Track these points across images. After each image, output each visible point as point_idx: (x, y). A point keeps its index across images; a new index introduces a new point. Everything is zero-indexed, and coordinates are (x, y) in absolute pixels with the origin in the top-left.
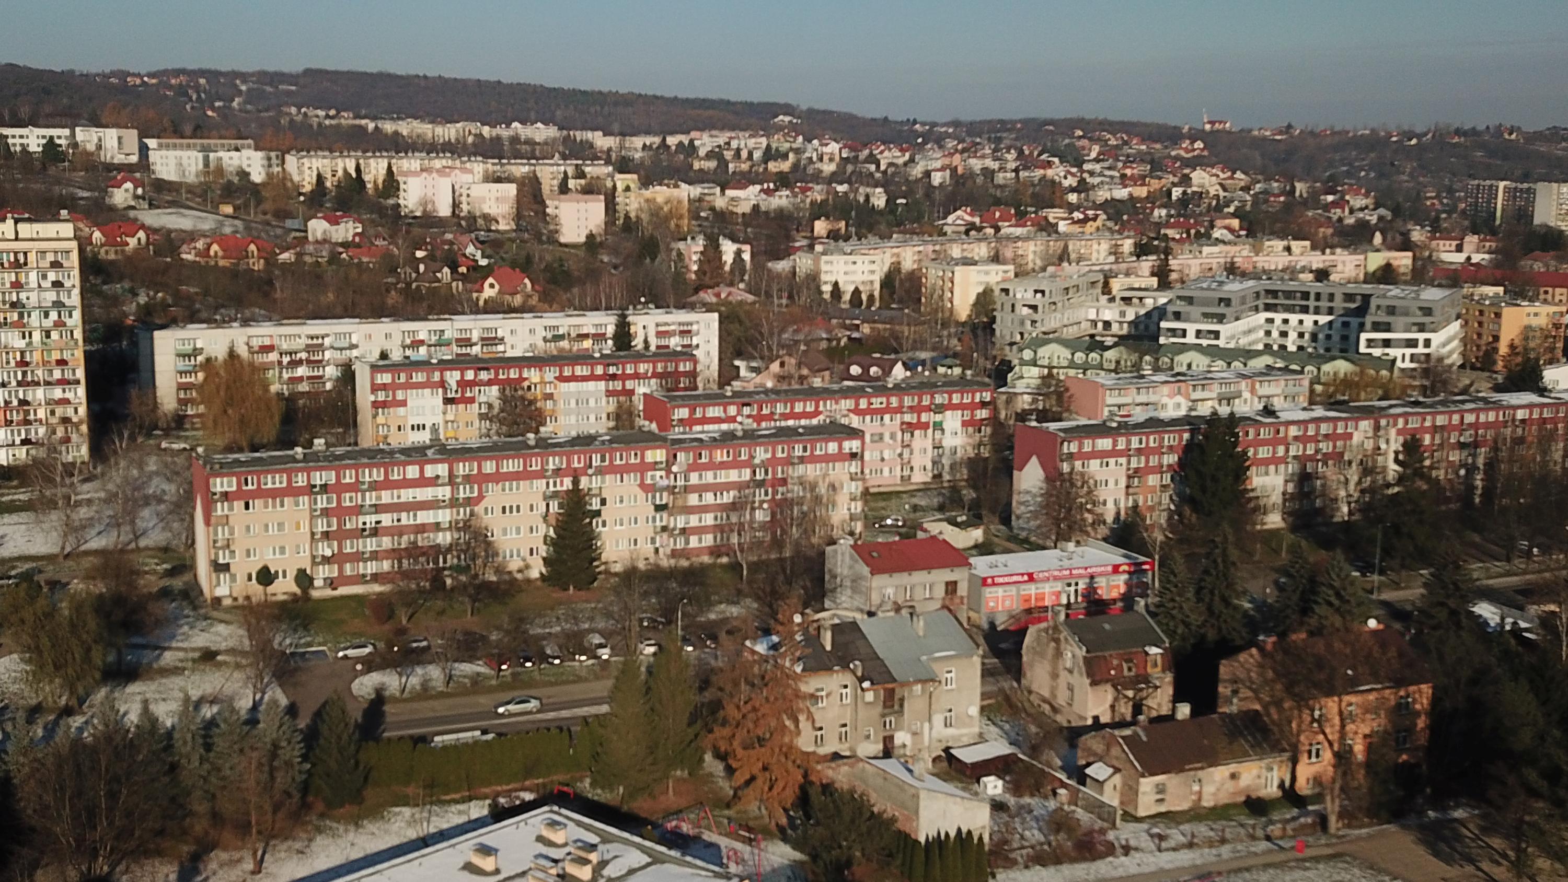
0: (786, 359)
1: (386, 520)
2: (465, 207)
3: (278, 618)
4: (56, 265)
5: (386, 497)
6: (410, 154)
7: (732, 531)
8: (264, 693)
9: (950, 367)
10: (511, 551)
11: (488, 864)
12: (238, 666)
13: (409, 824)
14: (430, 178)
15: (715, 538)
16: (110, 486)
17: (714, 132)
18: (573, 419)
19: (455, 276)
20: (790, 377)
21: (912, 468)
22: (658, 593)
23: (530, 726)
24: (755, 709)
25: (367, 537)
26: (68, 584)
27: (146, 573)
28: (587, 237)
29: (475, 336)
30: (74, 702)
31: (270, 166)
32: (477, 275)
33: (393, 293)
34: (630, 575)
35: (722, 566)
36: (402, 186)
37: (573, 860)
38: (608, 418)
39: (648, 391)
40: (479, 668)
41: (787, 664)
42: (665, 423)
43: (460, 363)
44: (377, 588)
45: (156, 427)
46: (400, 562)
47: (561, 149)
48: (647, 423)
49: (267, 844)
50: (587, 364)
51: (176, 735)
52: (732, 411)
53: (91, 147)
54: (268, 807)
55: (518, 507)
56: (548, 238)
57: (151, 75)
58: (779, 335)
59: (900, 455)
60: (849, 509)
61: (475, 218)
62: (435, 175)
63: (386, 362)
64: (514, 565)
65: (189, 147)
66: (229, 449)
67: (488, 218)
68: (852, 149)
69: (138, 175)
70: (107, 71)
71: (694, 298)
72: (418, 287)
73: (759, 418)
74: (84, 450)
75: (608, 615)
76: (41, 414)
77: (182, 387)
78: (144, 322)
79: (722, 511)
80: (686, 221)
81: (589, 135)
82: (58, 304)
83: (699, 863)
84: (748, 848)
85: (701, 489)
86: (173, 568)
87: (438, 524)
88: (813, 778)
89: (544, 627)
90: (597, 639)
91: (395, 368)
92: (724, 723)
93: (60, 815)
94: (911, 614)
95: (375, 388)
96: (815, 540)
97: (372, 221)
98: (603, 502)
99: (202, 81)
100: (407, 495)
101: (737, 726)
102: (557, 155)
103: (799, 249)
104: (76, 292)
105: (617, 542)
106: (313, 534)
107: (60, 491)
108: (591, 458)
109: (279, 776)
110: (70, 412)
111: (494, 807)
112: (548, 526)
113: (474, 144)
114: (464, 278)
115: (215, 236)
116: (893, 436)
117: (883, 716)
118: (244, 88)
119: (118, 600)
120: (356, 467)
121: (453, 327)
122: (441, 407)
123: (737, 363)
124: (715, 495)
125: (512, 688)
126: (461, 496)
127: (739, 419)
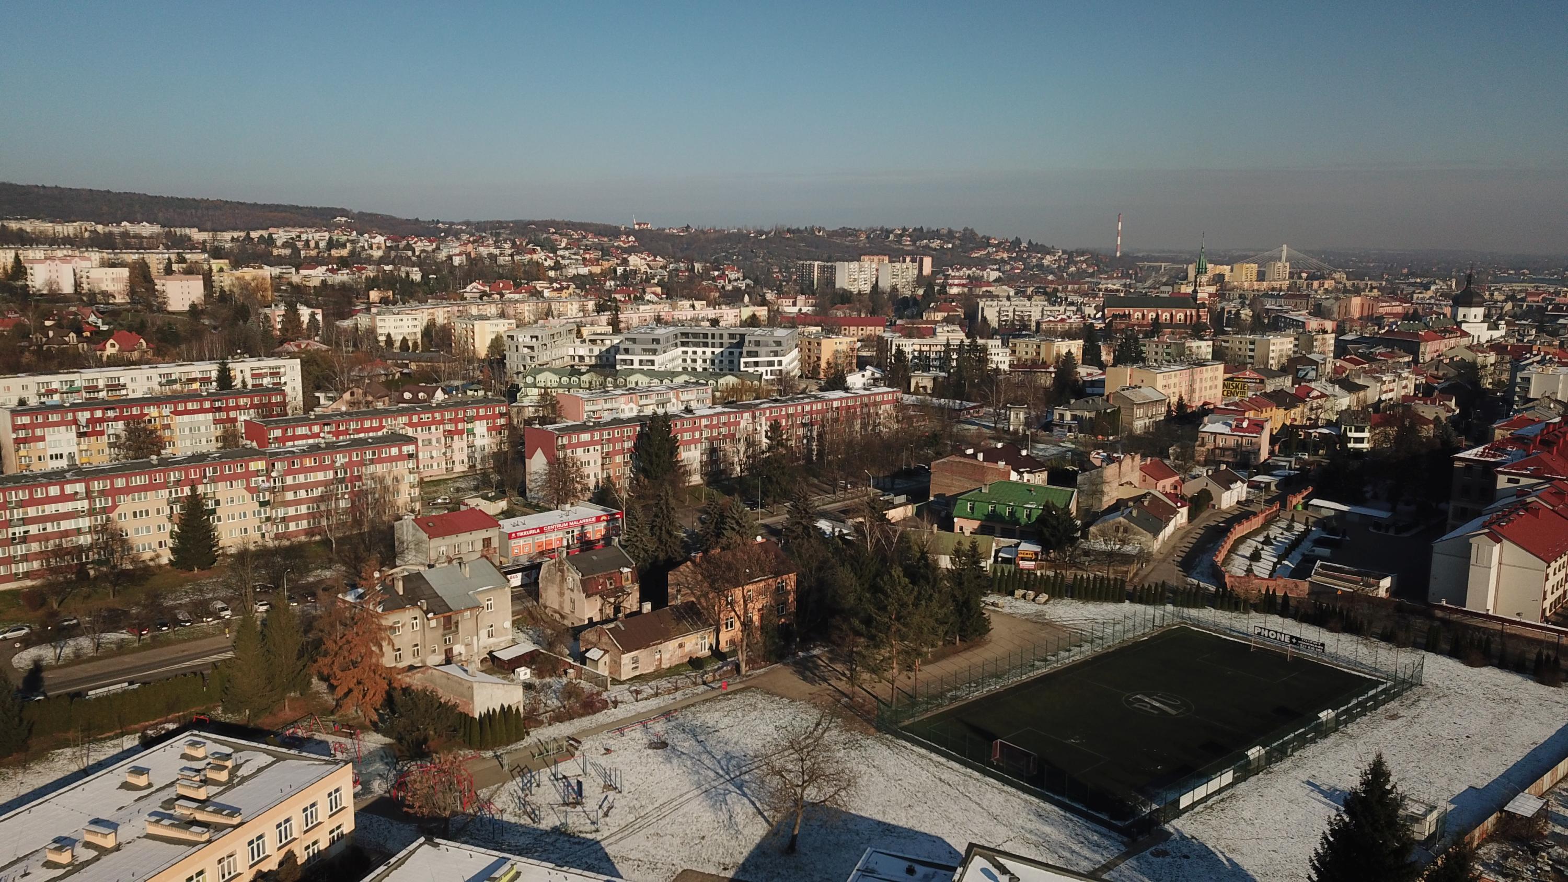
0: (355, 390)
1: (33, 529)
2: (85, 286)
5: (32, 512)
6: (34, 246)
7: (322, 516)
9: (476, 391)
10: (144, 545)
11: (142, 781)
13: (71, 760)
14: (53, 265)
15: (309, 523)
17: (288, 229)
18: (188, 443)
19: (80, 339)
20: (359, 403)
21: (453, 462)
22: (266, 566)
23: (169, 675)
24: (348, 642)
25: (18, 544)
28: (190, 306)
29: (101, 384)
32: (99, 338)
33: (27, 353)
34: (243, 556)
35: (316, 542)
36: (29, 271)
37: (212, 768)
38: (217, 441)
39: (248, 418)
40: (124, 635)
41: (371, 607)
42: (263, 441)
43: (89, 405)
44: (29, 583)
46: (48, 562)
47: (164, 241)
48: (249, 442)
50: (196, 401)
52: (316, 429)
55: (147, 512)
56: (158, 308)
58: (349, 373)
59: (445, 454)
60: (410, 494)
61: (94, 294)
62: (57, 262)
63: (24, 408)
64: (147, 555)
67: (106, 294)
68: (393, 240)
71: (280, 349)
72: (49, 349)
73: (337, 434)
75: (228, 586)
79: (313, 503)
80: (270, 293)
81: (187, 231)
83: (312, 755)
84: (350, 741)
85: (295, 488)
87: (79, 529)
88: (395, 685)
89: (175, 600)
90: (220, 605)
91: (33, 411)
92: (326, 654)
94: (460, 563)
95: (16, 429)
96: (385, 518)
98: (217, 503)
100: (50, 509)
101: (335, 656)
102: (161, 246)
103: (359, 311)
105: (231, 531)
108: (205, 470)
111: (144, 737)
112: (173, 524)
113: (89, 238)
114: (88, 340)
116: (438, 441)
117: (444, 635)
120: (4, 490)
121: (81, 378)
122: (75, 439)
123: (317, 394)
124: (307, 491)
125: (153, 648)
126: (98, 506)
127: (322, 435)
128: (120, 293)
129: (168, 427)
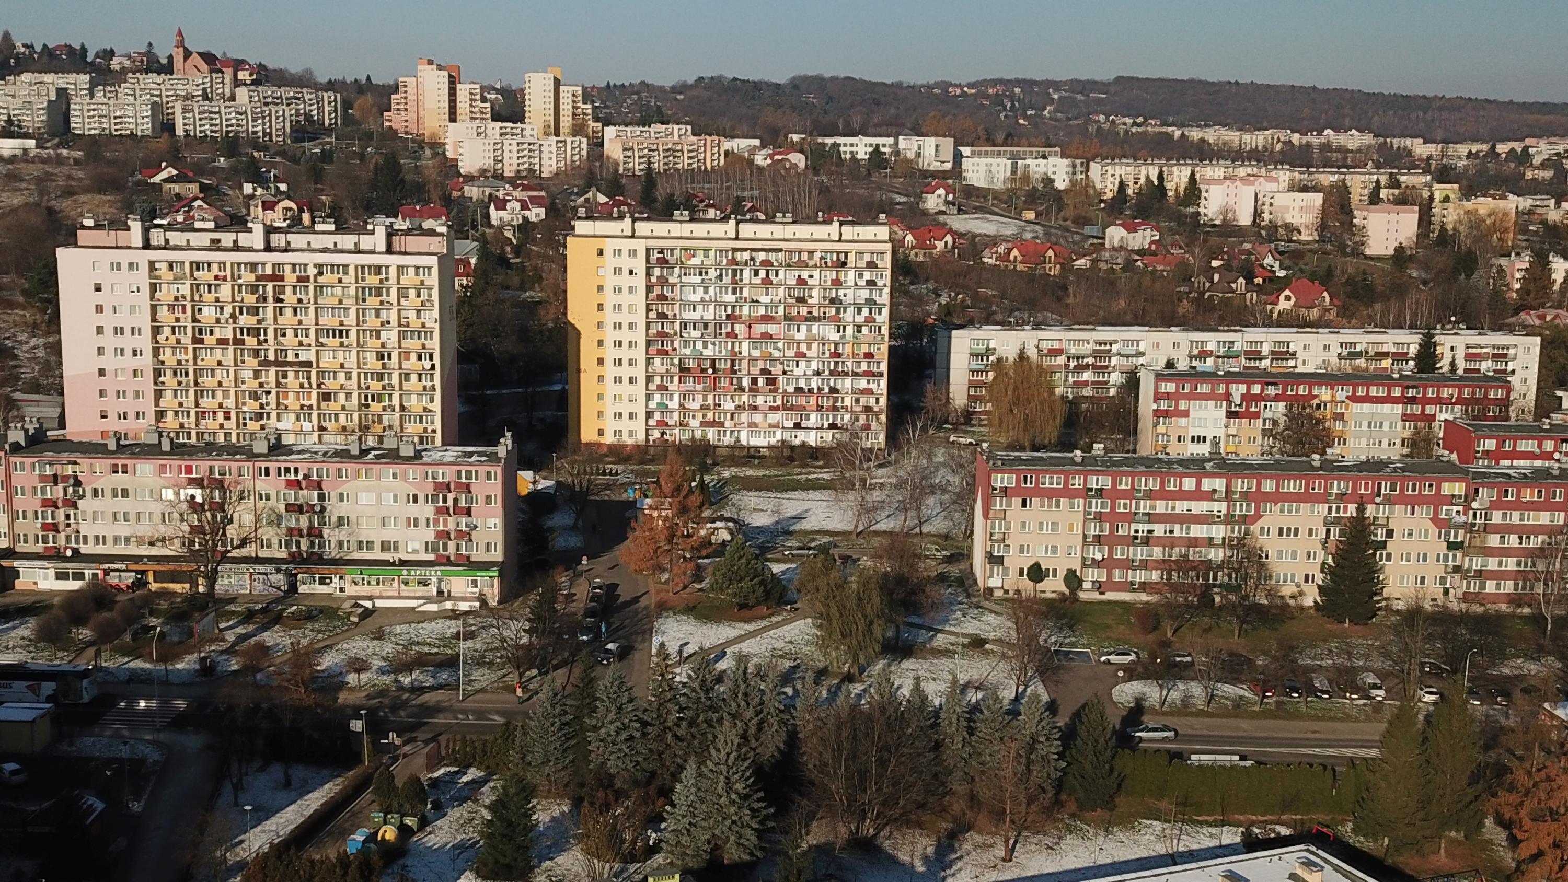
1: (1159, 530)
2: (1266, 216)
3: (1045, 616)
4: (871, 265)
5: (1161, 507)
6: (1214, 162)
7: (1537, 579)
8: (1027, 686)
10: (1285, 575)
12: (1004, 656)
13: (1159, 838)
14: (1233, 187)
15: (1516, 585)
16: (902, 473)
17: (1553, 139)
18: (1363, 444)
19: (1250, 286)
22: (1444, 638)
23: (1292, 759)
24: (1549, 779)
25: (1139, 545)
26: (858, 560)
27: (927, 557)
28: (1396, 250)
29: (1266, 350)
30: (855, 670)
31: (1074, 173)
32: (1273, 285)
33: (1185, 301)
34: (1413, 615)
35: (1522, 617)
36: (1204, 194)
38: (1403, 445)
39: (1451, 418)
40: (1242, 691)
42: (1468, 455)
43: (1247, 376)
44: (1144, 597)
45: (947, 422)
46: (1170, 575)
47: (1375, 157)
48: (1446, 453)
49: (1019, 834)
50: (1383, 385)
51: (943, 715)
52: (1549, 446)
53: (911, 155)
54: (1022, 798)
55: (1296, 530)
56: (1353, 250)
57: (971, 86)
61: (1276, 227)
62: (1238, 183)
63: (1172, 371)
64: (1287, 590)
65: (999, 153)
66: (1011, 447)
67: (1290, 228)
69: (950, 181)
70: (932, 82)
71: (1513, 320)
72: (1210, 297)
74: (882, 437)
75: (1386, 655)
76: (848, 401)
77: (973, 385)
78: (943, 322)
79: (1527, 557)
80: (1511, 235)
81: (1408, 142)
82: (870, 302)
85: (1504, 530)
86: (952, 555)
87: (1211, 539)
89: (1314, 658)
90: (1371, 679)
91: (1181, 377)
92: (1511, 789)
93: (836, 774)
95: (1158, 397)
97: (1170, 229)
98: (1390, 534)
99: (1017, 90)
100: (1182, 507)
101: (1526, 794)
102: (1370, 163)
104: (887, 290)
105: (1402, 577)
106: (1085, 537)
107: (859, 474)
108: (1380, 485)
109: (1035, 768)
110: (872, 402)
111: (1247, 835)
112: (1327, 554)
113: (1281, 152)
114: (1259, 289)
115: (1016, 241)
118: (1056, 96)
119: (901, 580)
120: (1133, 474)
121: (1243, 339)
122: (1224, 420)
123: (1559, 393)
124: (1521, 538)
125: (1276, 717)
126: (1238, 513)
127: (1557, 456)
128: (1307, 227)
129: (1340, 417)
